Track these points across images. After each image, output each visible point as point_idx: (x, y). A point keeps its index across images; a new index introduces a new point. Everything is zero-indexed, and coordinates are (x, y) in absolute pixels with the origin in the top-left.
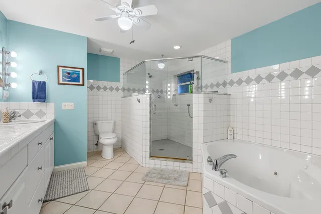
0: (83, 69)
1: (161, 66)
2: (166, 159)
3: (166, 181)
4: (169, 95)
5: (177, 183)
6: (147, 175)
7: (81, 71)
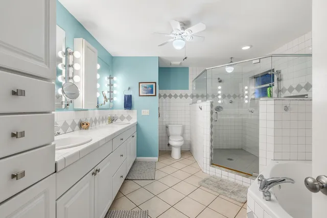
0: (155, 83)
1: (230, 70)
2: (227, 170)
3: (222, 191)
4: (246, 99)
5: (233, 197)
6: (204, 181)
7: (154, 84)
